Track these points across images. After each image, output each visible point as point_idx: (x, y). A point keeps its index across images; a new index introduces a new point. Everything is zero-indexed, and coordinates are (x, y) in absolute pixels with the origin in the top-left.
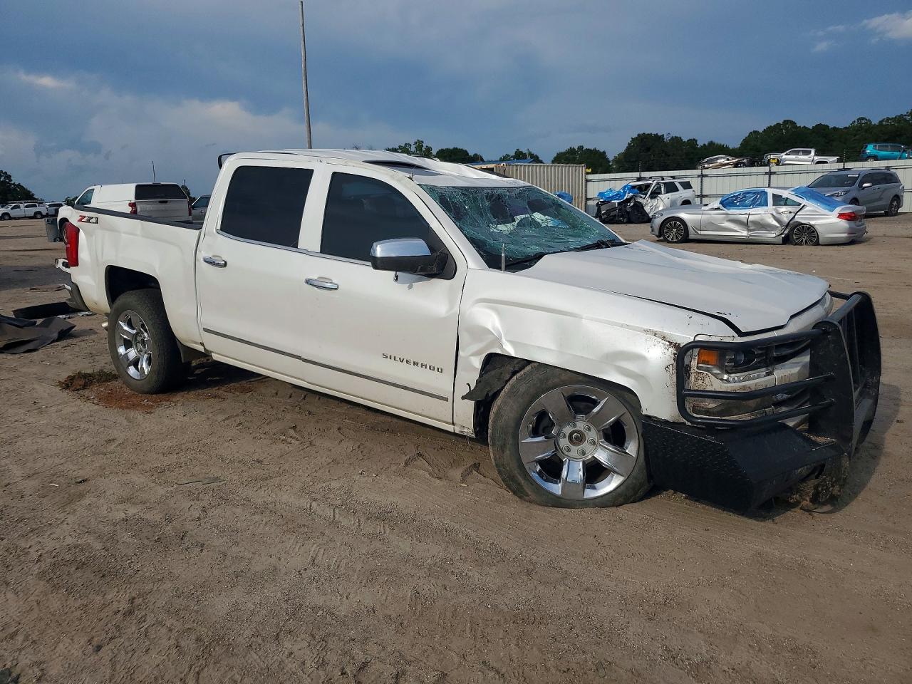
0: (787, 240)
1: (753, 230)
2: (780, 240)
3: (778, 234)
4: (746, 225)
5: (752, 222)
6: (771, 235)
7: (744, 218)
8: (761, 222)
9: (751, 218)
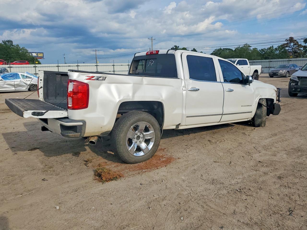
0: (29, 90)
1: (17, 87)
2: (27, 90)
3: (26, 88)
4: (14, 86)
5: (16, 84)
6: (24, 89)
7: (12, 83)
8: (20, 84)
9: (15, 83)
